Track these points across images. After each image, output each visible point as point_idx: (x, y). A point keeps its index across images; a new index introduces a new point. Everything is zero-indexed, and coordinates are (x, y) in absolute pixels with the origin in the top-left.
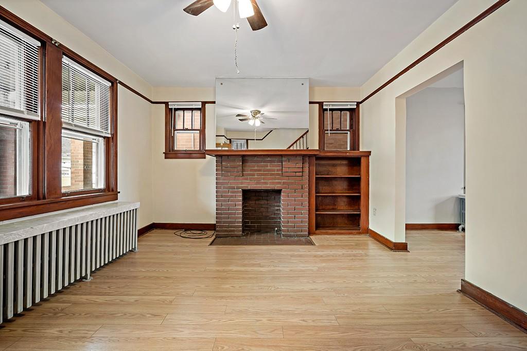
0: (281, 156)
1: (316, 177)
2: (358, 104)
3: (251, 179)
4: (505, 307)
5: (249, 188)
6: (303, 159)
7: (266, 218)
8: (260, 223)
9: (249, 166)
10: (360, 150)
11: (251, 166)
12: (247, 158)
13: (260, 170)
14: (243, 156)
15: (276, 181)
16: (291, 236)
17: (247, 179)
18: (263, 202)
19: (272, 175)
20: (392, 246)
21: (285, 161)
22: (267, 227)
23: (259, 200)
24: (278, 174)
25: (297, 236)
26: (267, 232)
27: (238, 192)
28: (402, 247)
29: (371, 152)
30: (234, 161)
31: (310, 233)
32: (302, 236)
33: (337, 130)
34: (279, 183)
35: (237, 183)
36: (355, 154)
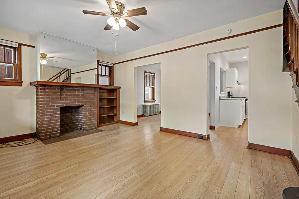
0: (84, 87)
1: (99, 99)
2: (114, 64)
3: (65, 100)
4: (171, 130)
5: (65, 106)
6: (95, 89)
7: (71, 123)
8: (67, 126)
9: (65, 92)
10: (114, 86)
11: (67, 92)
12: (63, 88)
13: (71, 95)
14: (61, 86)
15: (81, 101)
16: (89, 130)
17: (63, 100)
18: (68, 114)
19: (78, 97)
20: (133, 124)
21: (86, 90)
22: (71, 128)
23: (66, 113)
24: (81, 97)
25: (92, 129)
26: (71, 131)
27: (57, 109)
28: (136, 124)
29: (120, 87)
30: (55, 89)
31: (98, 127)
32: (94, 129)
33: (104, 75)
34: (82, 102)
35: (56, 103)
36: (111, 87)
